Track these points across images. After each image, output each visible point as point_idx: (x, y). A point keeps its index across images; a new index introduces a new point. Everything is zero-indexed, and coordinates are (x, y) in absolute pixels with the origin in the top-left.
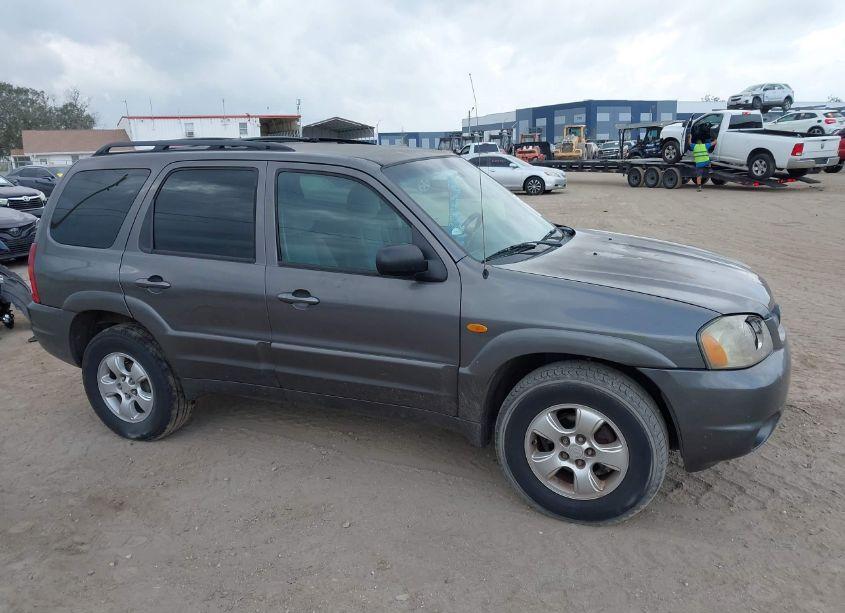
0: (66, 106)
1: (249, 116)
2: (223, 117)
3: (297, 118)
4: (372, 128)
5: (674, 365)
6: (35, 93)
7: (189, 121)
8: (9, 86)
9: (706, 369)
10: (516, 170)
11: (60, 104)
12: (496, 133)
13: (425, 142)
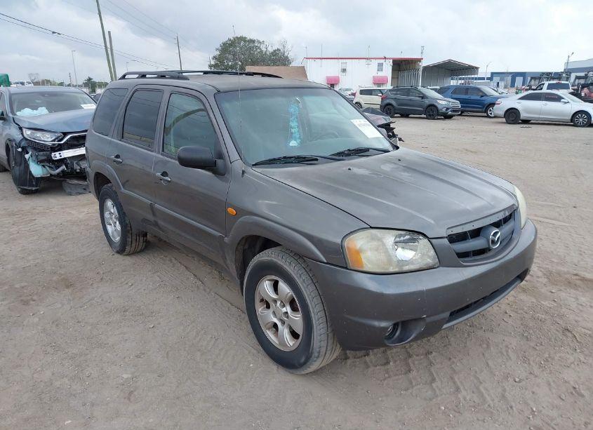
0: (275, 51)
1: (385, 58)
2: (368, 59)
3: (420, 60)
4: (477, 68)
5: (326, 261)
6: (259, 42)
7: (345, 61)
8: (245, 38)
9: (346, 268)
10: (566, 105)
11: (270, 50)
12: (582, 74)
13: (519, 80)
